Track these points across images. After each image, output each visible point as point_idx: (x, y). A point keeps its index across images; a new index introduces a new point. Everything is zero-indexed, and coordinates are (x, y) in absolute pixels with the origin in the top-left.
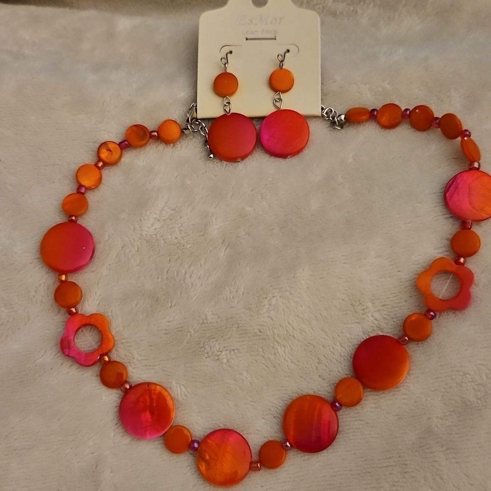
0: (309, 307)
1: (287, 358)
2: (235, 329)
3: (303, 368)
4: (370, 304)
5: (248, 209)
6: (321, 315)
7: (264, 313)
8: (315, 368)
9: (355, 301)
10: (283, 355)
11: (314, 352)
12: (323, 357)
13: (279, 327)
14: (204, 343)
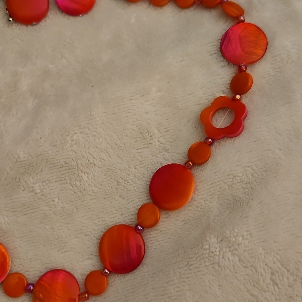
0: (105, 139)
1: (91, 183)
2: (44, 164)
3: (105, 190)
4: (156, 132)
5: (51, 66)
6: (115, 144)
7: (68, 148)
8: (115, 189)
9: (143, 130)
10: (87, 181)
11: (113, 176)
12: (121, 179)
13: (82, 158)
14: (19, 179)
